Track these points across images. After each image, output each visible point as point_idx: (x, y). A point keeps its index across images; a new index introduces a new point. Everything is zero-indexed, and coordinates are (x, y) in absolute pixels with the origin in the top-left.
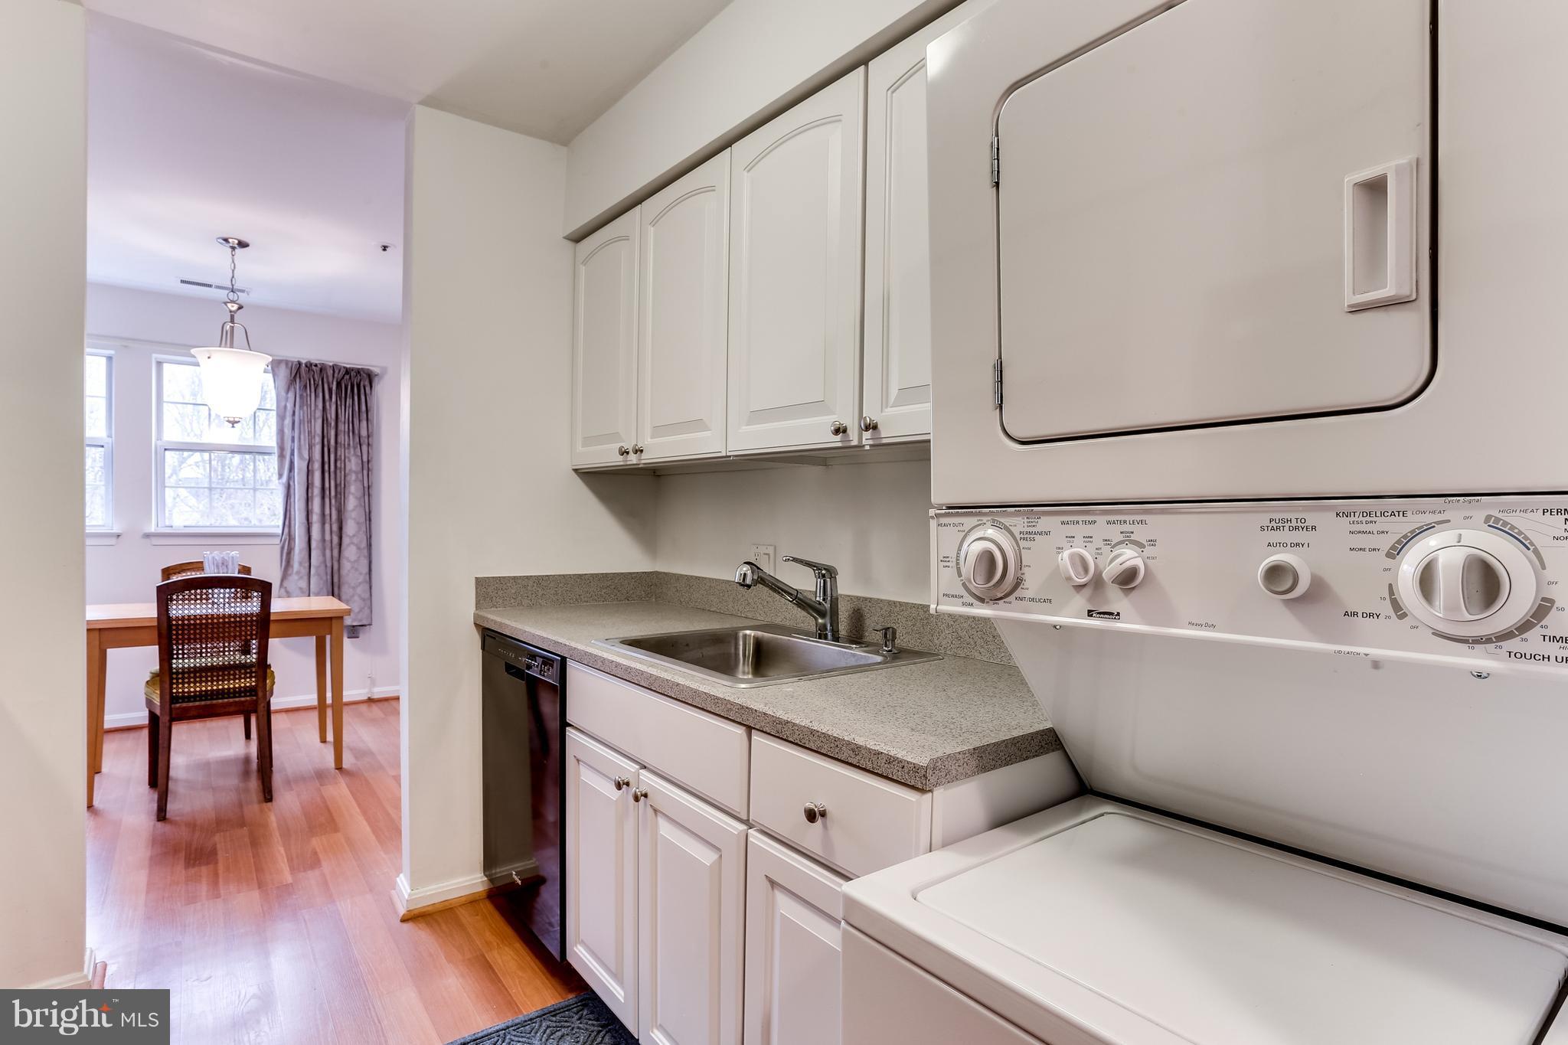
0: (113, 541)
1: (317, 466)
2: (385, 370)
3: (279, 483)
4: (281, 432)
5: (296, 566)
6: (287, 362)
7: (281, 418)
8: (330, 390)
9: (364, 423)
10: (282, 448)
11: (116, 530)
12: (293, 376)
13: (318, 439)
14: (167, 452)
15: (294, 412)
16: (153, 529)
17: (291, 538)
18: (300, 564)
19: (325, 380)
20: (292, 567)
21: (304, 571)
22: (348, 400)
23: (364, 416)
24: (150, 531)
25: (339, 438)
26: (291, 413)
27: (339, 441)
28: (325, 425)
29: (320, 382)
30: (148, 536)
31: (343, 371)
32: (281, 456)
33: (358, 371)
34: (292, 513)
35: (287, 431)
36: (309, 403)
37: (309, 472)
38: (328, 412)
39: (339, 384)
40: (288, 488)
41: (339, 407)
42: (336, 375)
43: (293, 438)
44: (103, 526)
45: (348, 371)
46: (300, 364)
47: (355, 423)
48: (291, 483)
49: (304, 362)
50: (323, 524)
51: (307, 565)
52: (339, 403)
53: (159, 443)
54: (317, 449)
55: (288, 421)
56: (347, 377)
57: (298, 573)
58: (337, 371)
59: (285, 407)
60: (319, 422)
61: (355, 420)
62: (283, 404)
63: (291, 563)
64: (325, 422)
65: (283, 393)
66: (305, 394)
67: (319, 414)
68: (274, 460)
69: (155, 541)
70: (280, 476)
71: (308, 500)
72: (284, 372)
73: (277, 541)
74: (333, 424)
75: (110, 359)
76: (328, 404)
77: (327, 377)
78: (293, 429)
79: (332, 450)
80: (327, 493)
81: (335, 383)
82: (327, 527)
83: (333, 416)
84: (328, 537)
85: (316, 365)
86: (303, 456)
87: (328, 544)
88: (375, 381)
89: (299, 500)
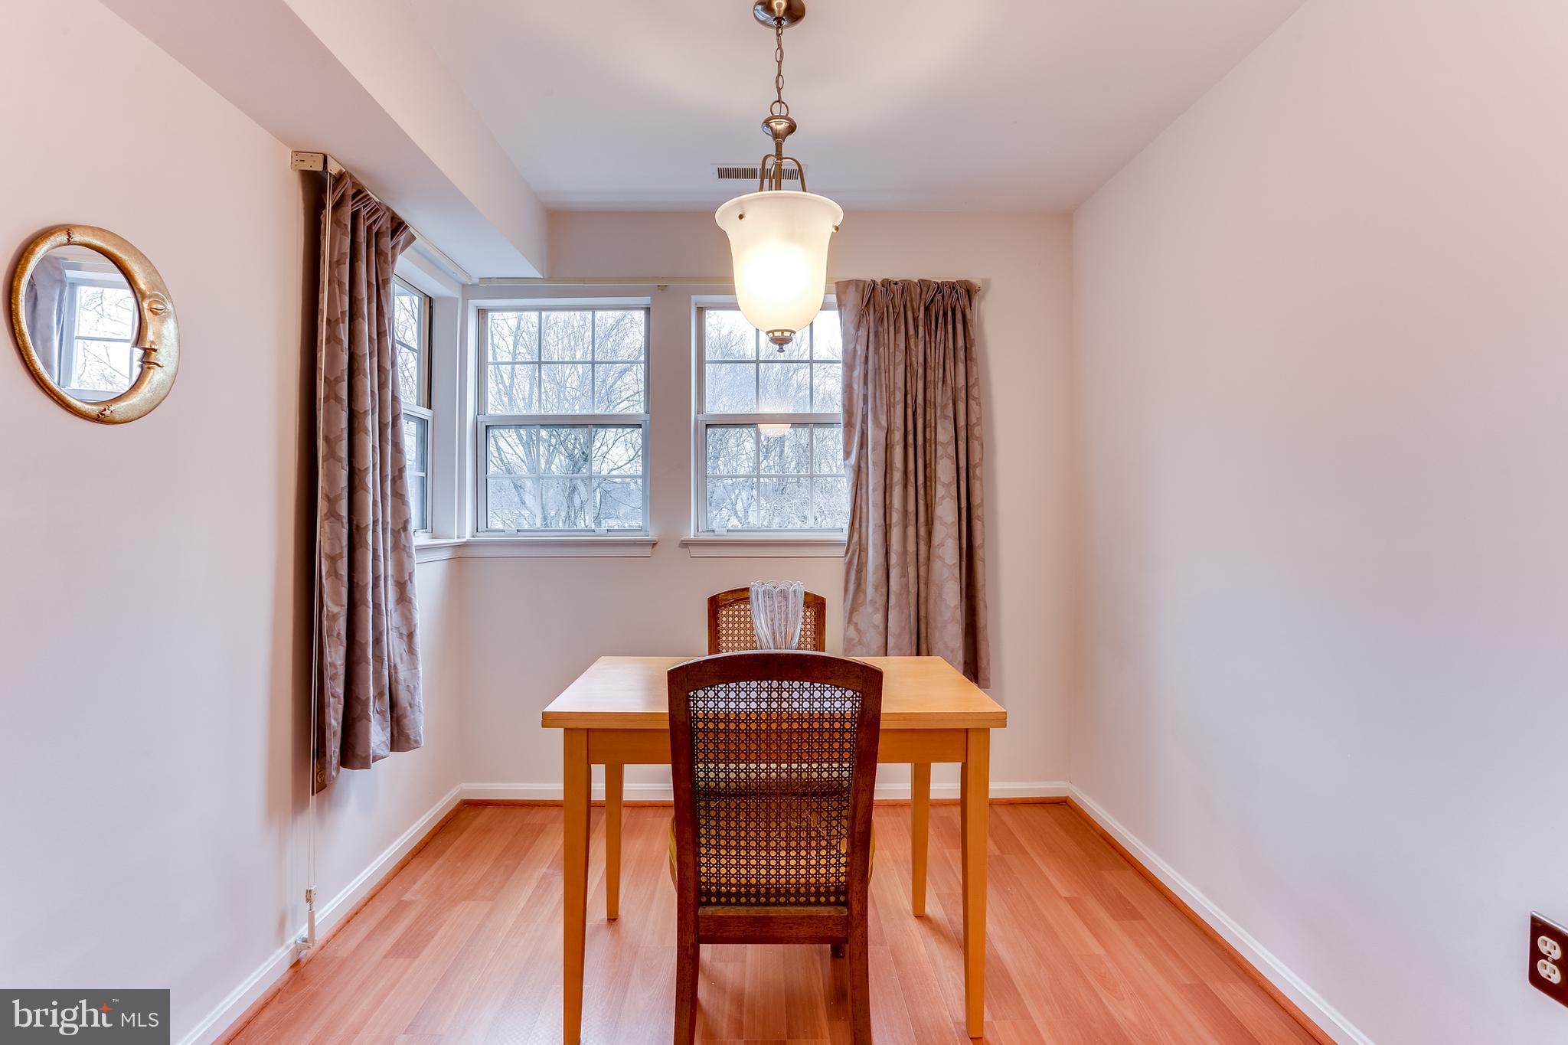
0: (647, 551)
1: (898, 436)
2: (987, 282)
3: (845, 466)
4: (848, 388)
5: (870, 591)
6: (857, 282)
7: (849, 367)
8: (915, 320)
9: (961, 367)
10: (849, 412)
11: (652, 536)
12: (865, 304)
13: (899, 396)
14: (710, 431)
15: (867, 358)
16: (692, 535)
17: (862, 549)
18: (876, 588)
19: (908, 305)
20: (865, 593)
21: (881, 601)
22: (939, 332)
23: (961, 355)
24: (687, 538)
25: (928, 390)
26: (863, 359)
27: (928, 398)
28: (909, 375)
29: (902, 309)
30: (686, 544)
31: (934, 287)
32: (849, 425)
33: (953, 286)
34: (864, 510)
35: (857, 387)
36: (886, 341)
37: (888, 447)
38: (913, 353)
39: (927, 309)
40: (859, 472)
41: (928, 346)
42: (923, 296)
43: (865, 397)
44: (641, 530)
45: (940, 288)
46: (874, 282)
47: (948, 366)
48: (863, 465)
49: (879, 281)
50: (905, 527)
51: (884, 590)
52: (927, 339)
53: (700, 417)
54: (899, 410)
55: (858, 373)
56: (939, 297)
57: (873, 602)
58: (925, 289)
59: (855, 350)
60: (901, 369)
61: (948, 361)
62: (852, 346)
63: (863, 586)
64: (909, 368)
65: (852, 331)
66: (881, 329)
67: (900, 357)
68: (838, 433)
69: (696, 551)
70: (847, 454)
71: (886, 490)
72: (852, 299)
73: (842, 551)
74: (921, 371)
75: (647, 310)
76: (912, 341)
77: (911, 300)
78: (866, 383)
79: (920, 411)
80: (912, 478)
81: (922, 308)
82: (911, 530)
83: (921, 359)
84: (911, 547)
85: (896, 283)
86: (880, 422)
87: (911, 558)
88: (976, 299)
89: (874, 490)
